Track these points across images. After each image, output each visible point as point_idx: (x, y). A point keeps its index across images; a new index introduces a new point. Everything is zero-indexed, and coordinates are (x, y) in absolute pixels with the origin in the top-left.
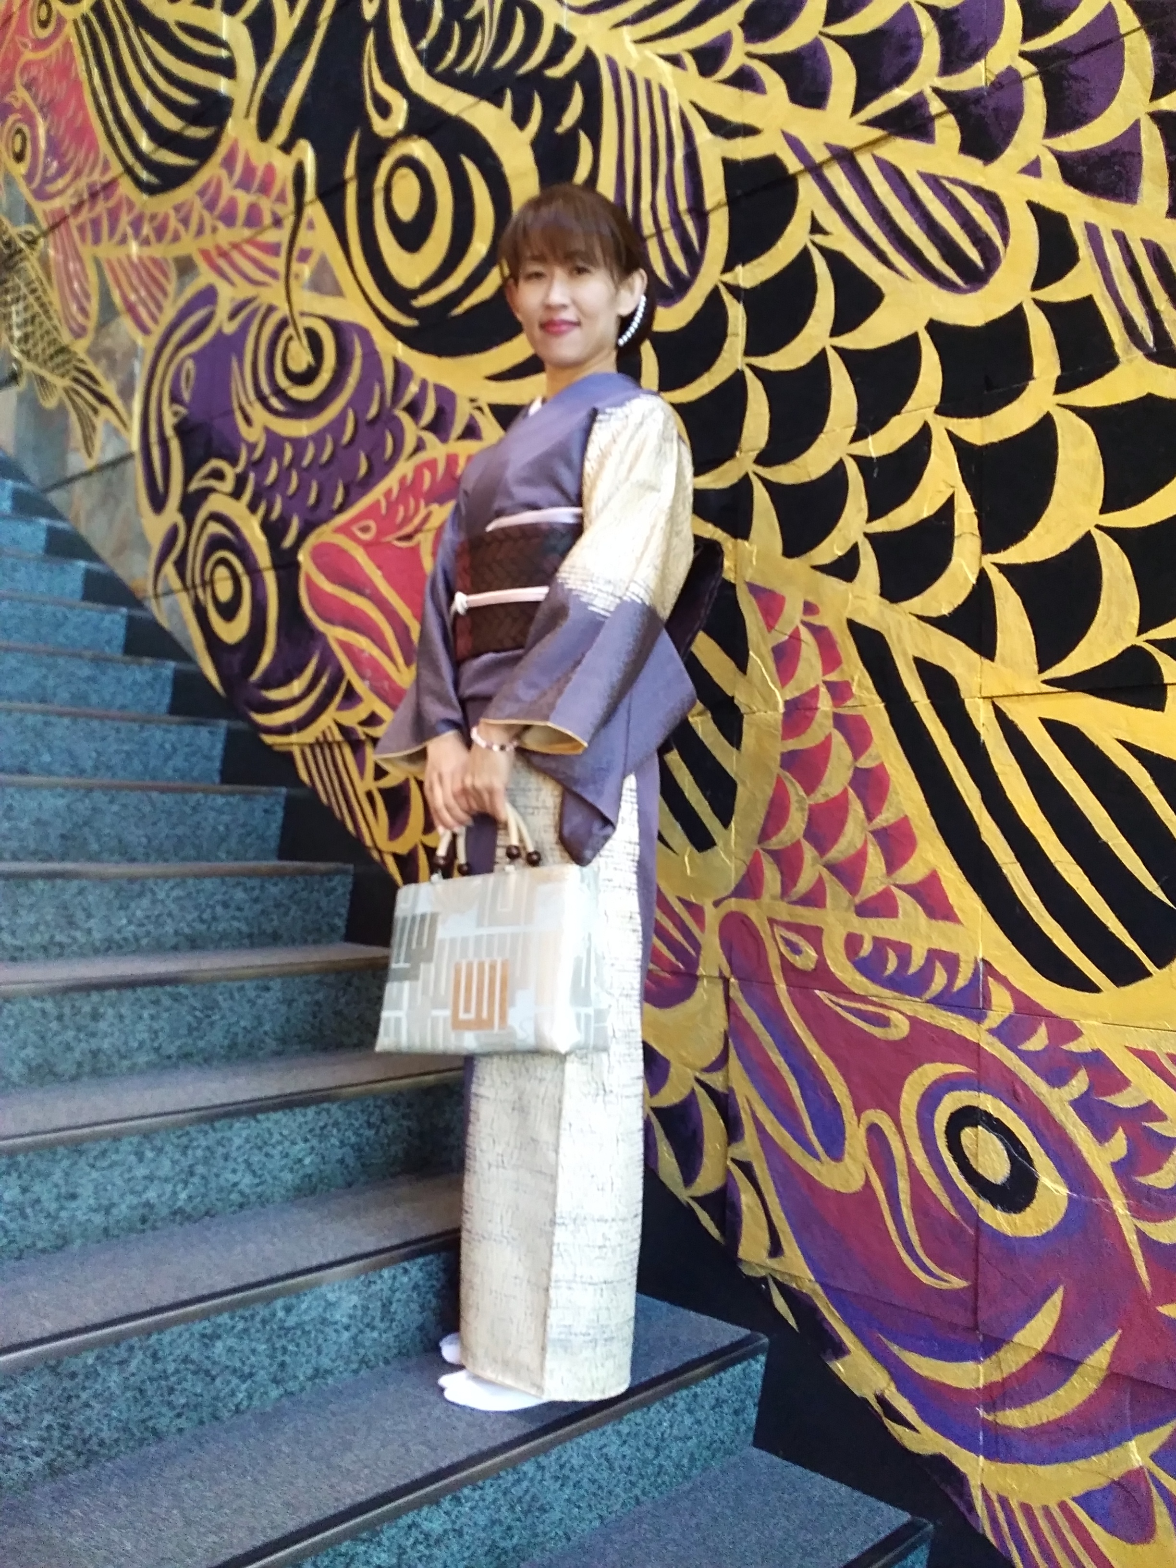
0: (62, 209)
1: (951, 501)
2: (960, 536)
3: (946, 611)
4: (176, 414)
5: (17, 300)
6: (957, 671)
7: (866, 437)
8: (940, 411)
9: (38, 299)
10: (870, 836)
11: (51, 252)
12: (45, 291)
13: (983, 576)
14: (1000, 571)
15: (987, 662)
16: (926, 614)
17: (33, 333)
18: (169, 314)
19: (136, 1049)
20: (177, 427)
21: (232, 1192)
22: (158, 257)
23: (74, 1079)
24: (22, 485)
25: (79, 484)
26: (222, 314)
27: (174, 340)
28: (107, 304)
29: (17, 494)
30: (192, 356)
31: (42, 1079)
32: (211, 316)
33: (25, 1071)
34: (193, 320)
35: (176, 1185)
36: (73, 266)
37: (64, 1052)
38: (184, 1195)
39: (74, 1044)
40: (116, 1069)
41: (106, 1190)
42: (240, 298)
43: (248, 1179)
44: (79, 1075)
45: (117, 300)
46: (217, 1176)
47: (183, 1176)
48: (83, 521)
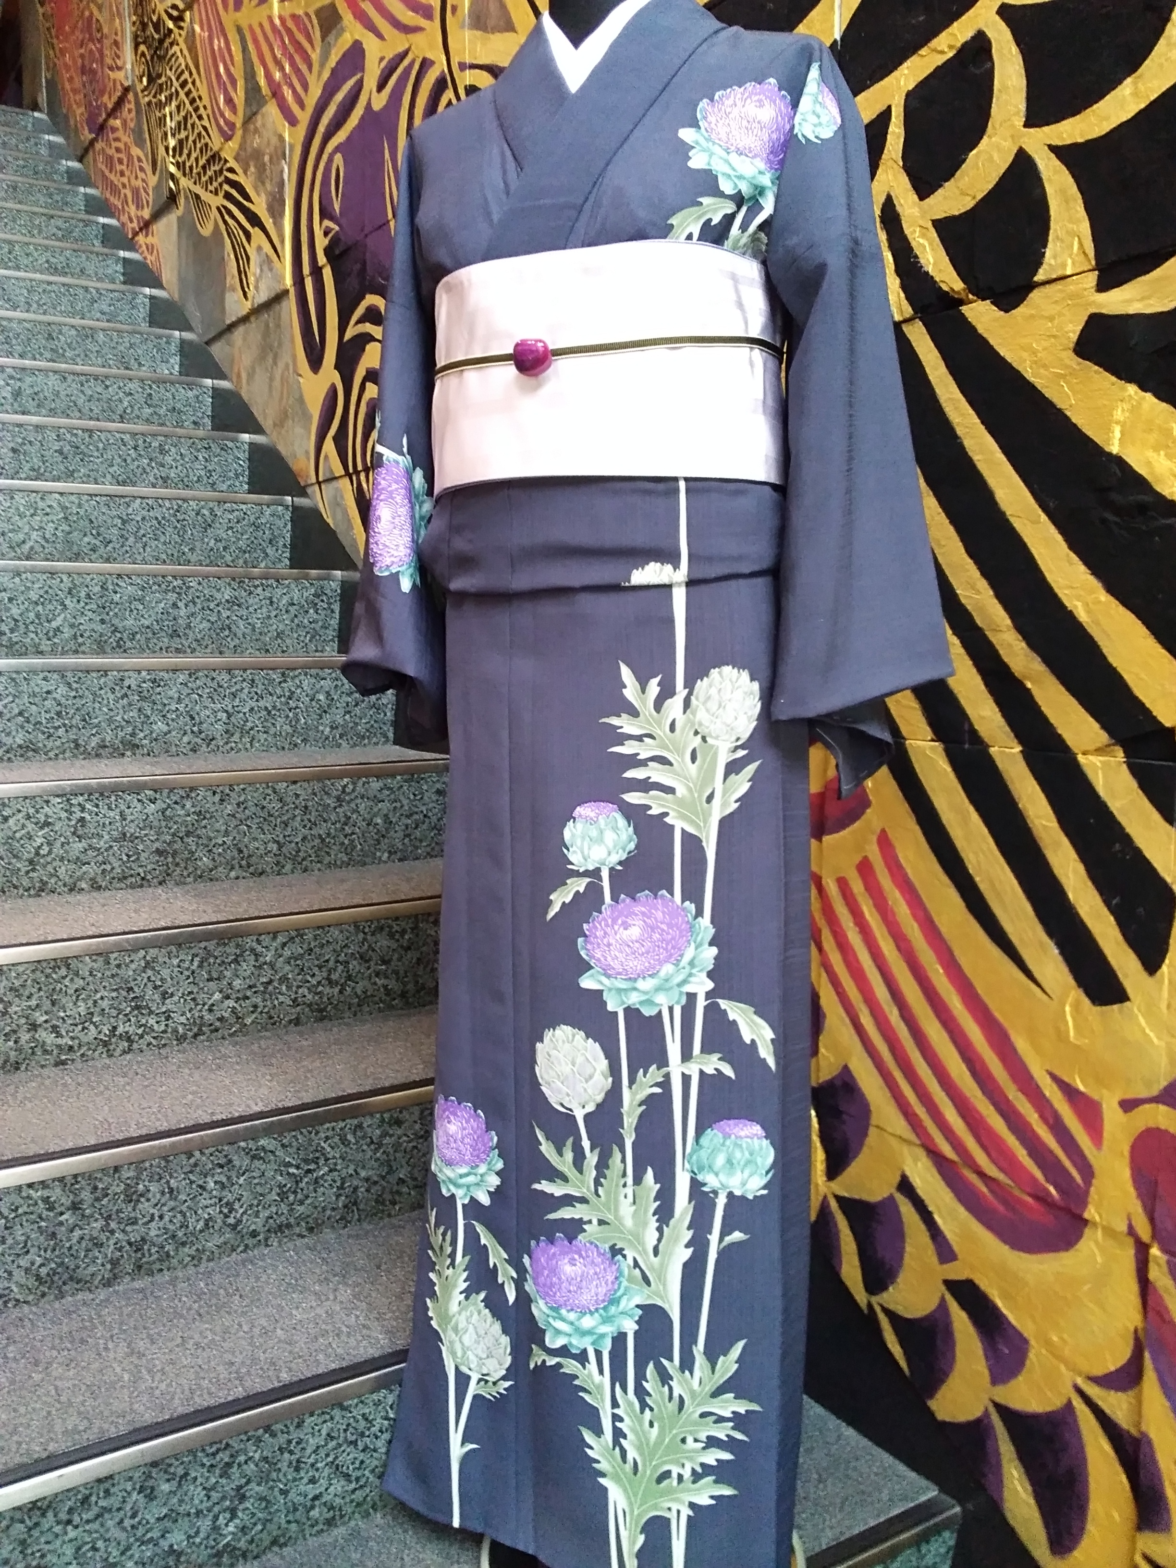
4: (326, 234)
5: (169, 99)
9: (188, 94)
11: (197, 28)
12: (194, 83)
17: (187, 138)
18: (315, 92)
19: (201, 1231)
20: (328, 251)
21: (313, 1507)
22: (301, 12)
23: (108, 1284)
24: (188, 336)
25: (240, 331)
26: (371, 82)
27: (321, 129)
28: (253, 90)
29: (185, 348)
30: (337, 149)
31: (59, 1288)
32: (359, 87)
33: (32, 1282)
34: (339, 97)
35: (216, 1518)
36: (218, 43)
37: (88, 1250)
38: (231, 1528)
39: (103, 1237)
40: (174, 1261)
41: (94, 1549)
42: (389, 55)
43: (338, 1486)
44: (115, 1277)
45: (262, 82)
46: (284, 1493)
47: (228, 1503)
48: (244, 381)
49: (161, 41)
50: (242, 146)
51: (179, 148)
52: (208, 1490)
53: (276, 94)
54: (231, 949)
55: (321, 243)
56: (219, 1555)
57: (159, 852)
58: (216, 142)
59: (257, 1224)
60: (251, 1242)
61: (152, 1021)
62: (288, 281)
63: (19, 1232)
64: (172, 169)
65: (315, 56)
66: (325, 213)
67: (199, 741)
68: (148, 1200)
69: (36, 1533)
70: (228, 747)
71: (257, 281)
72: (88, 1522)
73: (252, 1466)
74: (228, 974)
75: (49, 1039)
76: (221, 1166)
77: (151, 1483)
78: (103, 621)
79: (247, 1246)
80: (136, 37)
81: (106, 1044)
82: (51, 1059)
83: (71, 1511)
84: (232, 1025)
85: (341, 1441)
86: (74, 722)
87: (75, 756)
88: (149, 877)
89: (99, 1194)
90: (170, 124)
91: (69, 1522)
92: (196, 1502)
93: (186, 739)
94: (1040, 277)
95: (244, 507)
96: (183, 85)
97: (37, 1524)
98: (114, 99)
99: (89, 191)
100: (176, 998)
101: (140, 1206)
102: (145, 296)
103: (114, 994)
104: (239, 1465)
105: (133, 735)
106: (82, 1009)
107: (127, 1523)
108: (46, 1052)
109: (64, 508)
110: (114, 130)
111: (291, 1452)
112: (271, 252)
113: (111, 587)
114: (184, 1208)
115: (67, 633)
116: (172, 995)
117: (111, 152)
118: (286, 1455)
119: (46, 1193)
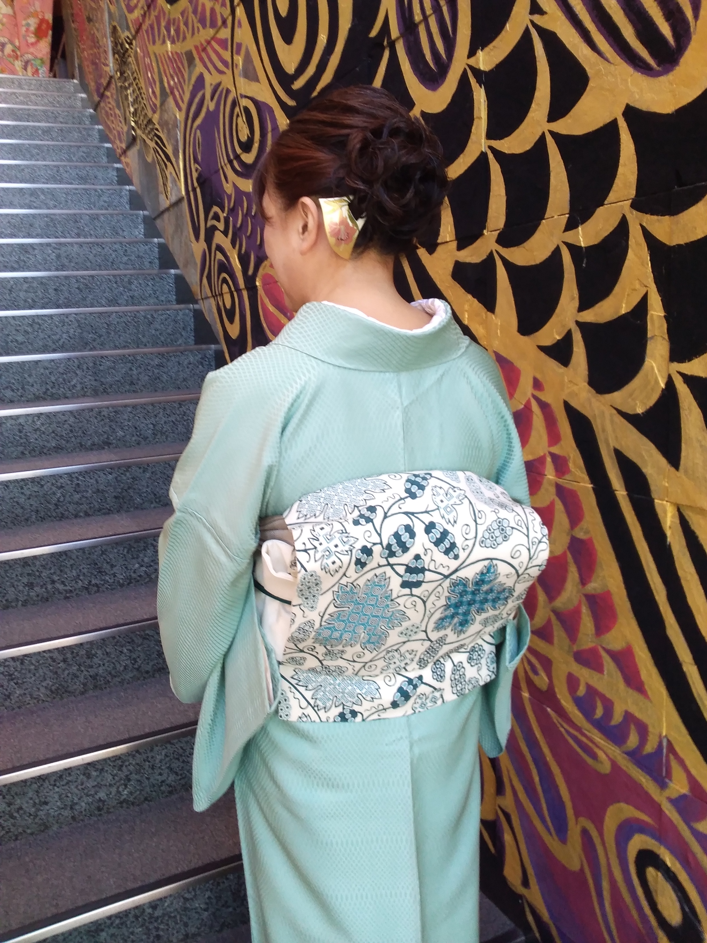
0: (138, 18)
1: (644, 300)
2: (652, 338)
3: (640, 410)
4: (196, 170)
5: (129, 86)
6: (648, 470)
7: (576, 227)
8: (636, 205)
9: (137, 85)
10: (584, 599)
11: (138, 50)
12: (139, 79)
13: (670, 383)
14: (685, 382)
15: (673, 469)
16: (624, 410)
17: (138, 109)
18: (187, 95)
19: (123, 671)
20: (198, 180)
21: (162, 786)
22: (179, 52)
23: (82, 693)
24: (146, 213)
25: (166, 216)
26: (208, 96)
27: (191, 115)
28: (162, 88)
29: (145, 219)
30: (199, 127)
31: (61, 695)
32: (203, 97)
33: (49, 693)
34: (197, 100)
35: (118, 788)
36: (147, 60)
37: (72, 679)
38: (125, 792)
39: (78, 673)
40: (111, 684)
41: (68, 797)
42: (214, 83)
43: (172, 777)
44: (86, 690)
45: (166, 85)
46: (148, 779)
47: (123, 782)
48: (170, 242)
49: (124, 54)
50: (161, 118)
51: (135, 114)
52: (114, 776)
53: (172, 93)
54: (142, 544)
55: (195, 175)
56: (121, 803)
57: (116, 497)
58: (150, 113)
59: (149, 668)
60: (146, 675)
61: (107, 578)
62: (183, 193)
63: (41, 671)
64: (133, 124)
65: (186, 76)
66: (196, 161)
67: (140, 439)
68: (97, 657)
69: (42, 788)
70: (155, 441)
71: (171, 190)
72: (63, 785)
73: (132, 767)
74: (141, 555)
75: (61, 587)
76: (129, 642)
77: (87, 771)
78: (96, 380)
79: (144, 678)
80: (113, 49)
81: (87, 589)
82: (62, 597)
83: (55, 781)
84: (145, 579)
85: (172, 757)
86: (79, 434)
87: (81, 450)
88: (112, 509)
89: (75, 655)
90: (131, 99)
91: (55, 785)
92: (109, 780)
93: (134, 439)
94: (439, 241)
95: (168, 312)
96: (135, 79)
97: (42, 785)
98: (106, 81)
99: (100, 127)
100: (117, 567)
101: (94, 660)
102: (126, 190)
103: (89, 566)
104: (126, 766)
105: (108, 438)
106: (74, 573)
107: (80, 787)
108: (60, 593)
109: (78, 321)
110: (108, 97)
111: (149, 762)
112: (176, 176)
113: (98, 363)
114: (114, 661)
115: (79, 387)
116: (115, 566)
117: (107, 109)
118: (147, 763)
119: (51, 655)
